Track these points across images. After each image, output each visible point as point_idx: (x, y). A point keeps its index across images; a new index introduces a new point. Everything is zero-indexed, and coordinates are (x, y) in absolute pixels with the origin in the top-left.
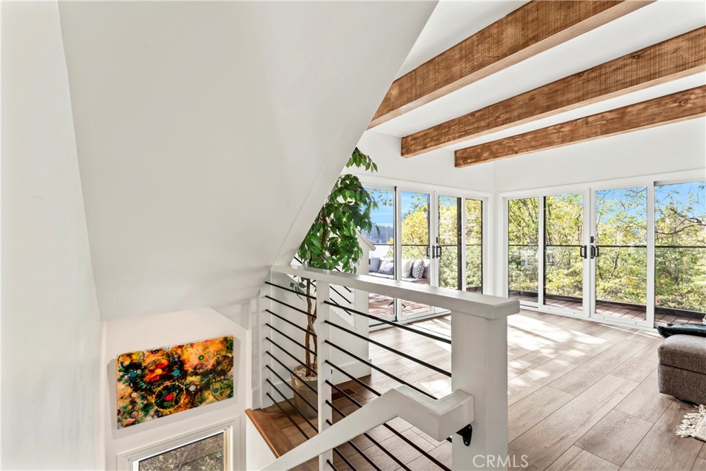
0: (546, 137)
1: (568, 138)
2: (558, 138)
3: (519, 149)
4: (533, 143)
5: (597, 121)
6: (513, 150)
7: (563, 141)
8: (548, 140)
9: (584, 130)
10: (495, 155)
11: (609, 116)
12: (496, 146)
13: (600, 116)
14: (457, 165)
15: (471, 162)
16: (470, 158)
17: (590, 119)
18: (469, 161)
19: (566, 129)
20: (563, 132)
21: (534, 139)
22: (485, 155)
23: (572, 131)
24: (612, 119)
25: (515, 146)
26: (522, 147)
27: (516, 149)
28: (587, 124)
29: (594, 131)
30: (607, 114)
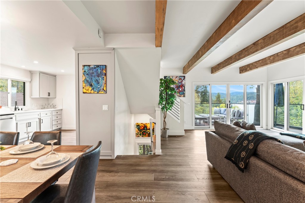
0: (266, 61)
1: (272, 62)
2: (269, 62)
3: (258, 66)
4: (262, 64)
5: (281, 54)
6: (256, 67)
7: (271, 63)
8: (266, 63)
9: (277, 58)
10: (251, 69)
11: (285, 52)
12: (251, 65)
13: (282, 53)
14: (240, 73)
15: (244, 72)
16: (244, 70)
17: (279, 54)
18: (244, 71)
19: (272, 58)
20: (270, 59)
21: (262, 63)
22: (248, 69)
23: (273, 59)
24: (285, 53)
25: (257, 65)
26: (259, 65)
27: (257, 66)
28: (278, 56)
29: (280, 58)
30: (284, 52)
